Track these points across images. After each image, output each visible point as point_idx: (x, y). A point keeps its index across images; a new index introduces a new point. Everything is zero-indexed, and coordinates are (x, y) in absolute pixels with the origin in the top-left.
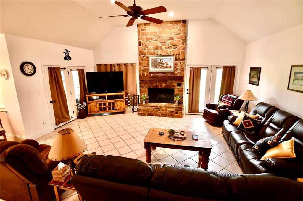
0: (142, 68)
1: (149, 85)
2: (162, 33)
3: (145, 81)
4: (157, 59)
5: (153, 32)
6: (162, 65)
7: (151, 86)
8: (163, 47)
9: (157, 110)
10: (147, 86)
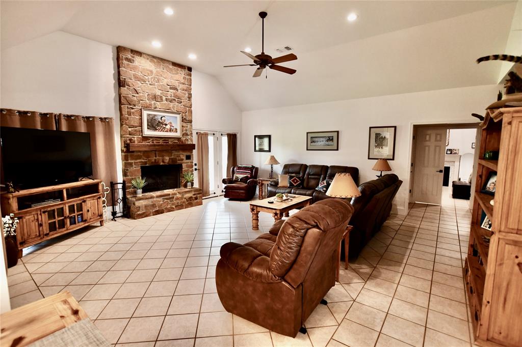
0: (130, 129)
1: (143, 161)
2: (161, 76)
3: (135, 154)
4: (155, 115)
5: (147, 70)
6: (164, 126)
7: (146, 163)
8: (164, 98)
9: (169, 201)
10: (140, 162)
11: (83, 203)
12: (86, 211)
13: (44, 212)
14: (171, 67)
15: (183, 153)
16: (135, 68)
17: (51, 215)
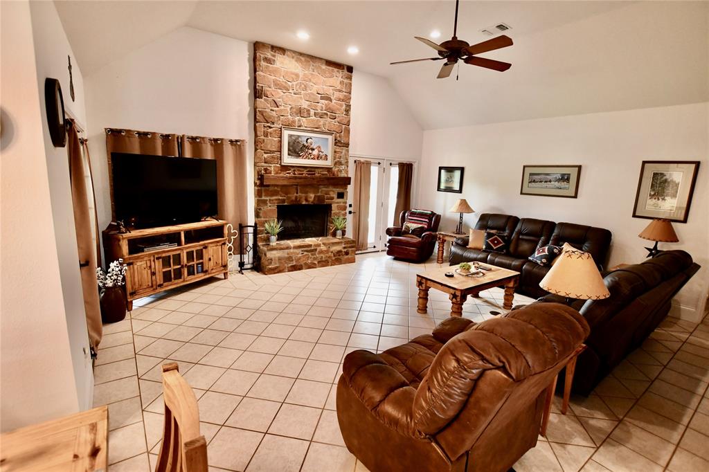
0: (266, 156)
1: (281, 198)
2: (310, 80)
3: (271, 188)
4: (299, 136)
5: (293, 74)
6: (310, 151)
7: (283, 201)
8: (312, 112)
9: (310, 254)
10: (276, 200)
11: (204, 250)
12: (207, 259)
13: (158, 258)
14: (324, 67)
15: (334, 189)
16: (275, 72)
17: (166, 261)
